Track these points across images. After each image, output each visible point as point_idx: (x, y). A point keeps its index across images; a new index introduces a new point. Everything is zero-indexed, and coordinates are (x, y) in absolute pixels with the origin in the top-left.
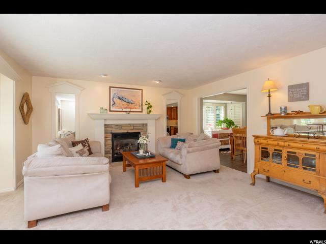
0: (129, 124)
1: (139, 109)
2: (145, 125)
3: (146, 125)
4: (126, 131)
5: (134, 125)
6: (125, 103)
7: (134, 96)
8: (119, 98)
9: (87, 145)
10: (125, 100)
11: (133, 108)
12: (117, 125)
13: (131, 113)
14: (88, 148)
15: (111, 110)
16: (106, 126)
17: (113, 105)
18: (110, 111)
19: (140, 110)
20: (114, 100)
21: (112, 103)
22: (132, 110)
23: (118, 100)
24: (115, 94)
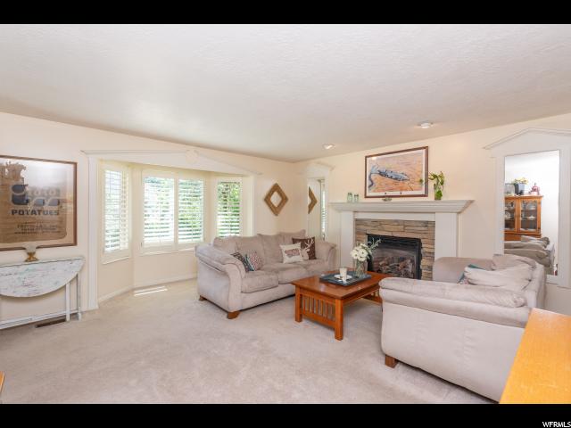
0: (396, 221)
1: (420, 189)
2: (429, 225)
3: (433, 223)
4: (390, 234)
5: (405, 224)
6: (391, 181)
7: (408, 164)
8: (381, 173)
9: (309, 246)
10: (390, 175)
11: (406, 190)
12: (375, 221)
13: (394, 200)
14: (309, 250)
15: (368, 195)
16: (358, 222)
17: (370, 186)
18: (366, 197)
19: (423, 192)
20: (373, 177)
21: (368, 183)
22: (404, 193)
23: (379, 177)
24: (373, 167)
